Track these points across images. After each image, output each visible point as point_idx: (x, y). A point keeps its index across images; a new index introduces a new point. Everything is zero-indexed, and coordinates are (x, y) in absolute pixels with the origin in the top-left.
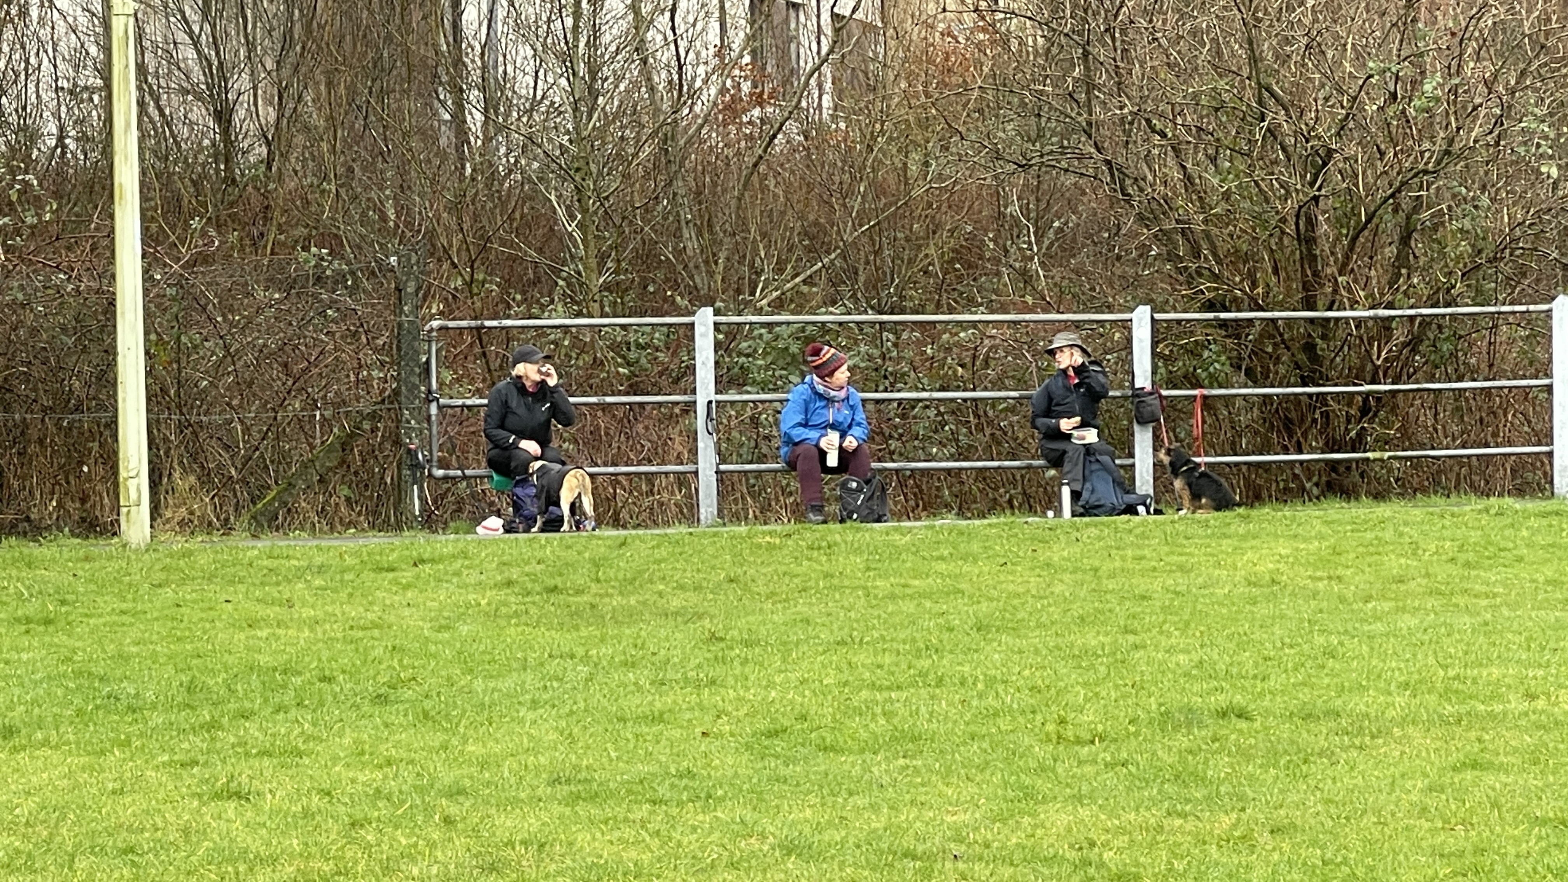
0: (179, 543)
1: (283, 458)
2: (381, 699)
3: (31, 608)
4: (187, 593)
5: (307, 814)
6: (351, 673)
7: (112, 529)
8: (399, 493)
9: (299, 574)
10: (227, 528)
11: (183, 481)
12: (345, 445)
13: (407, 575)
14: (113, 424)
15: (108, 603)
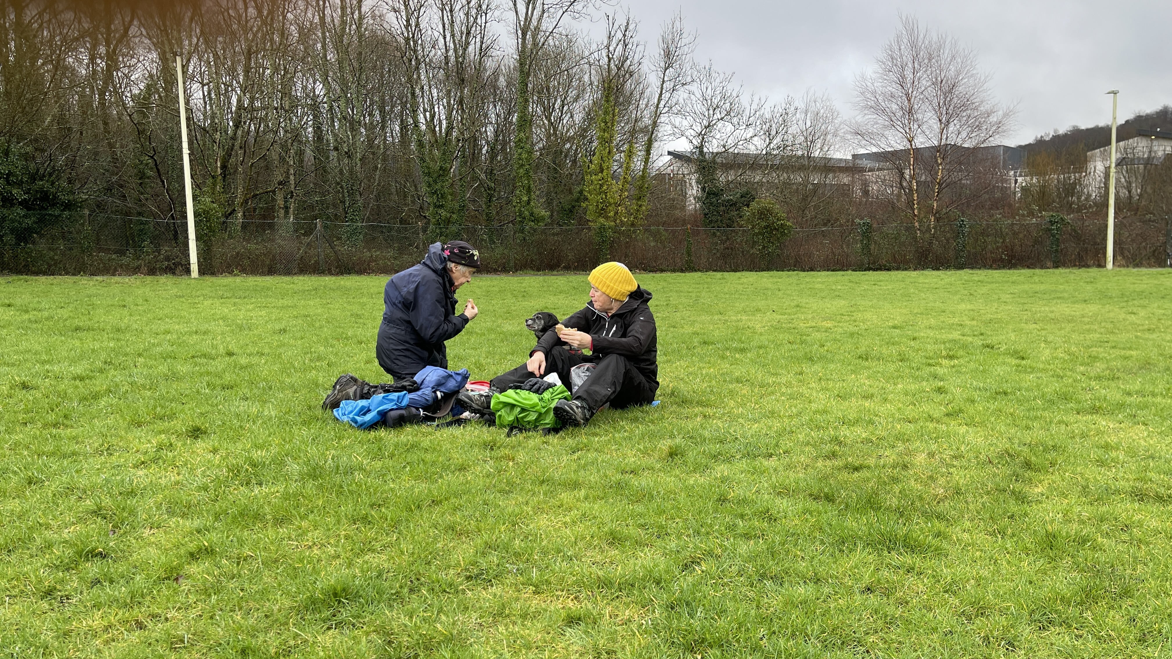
0: (1118, 269)
1: (1141, 254)
2: (1163, 298)
3: (1088, 280)
4: (1120, 278)
5: (1149, 317)
6: (1156, 293)
7: (1105, 266)
8: (1166, 261)
9: (1144, 275)
10: (1128, 267)
11: (1119, 258)
12: (1154, 251)
13: (1167, 276)
14: (1105, 248)
15: (1104, 279)
